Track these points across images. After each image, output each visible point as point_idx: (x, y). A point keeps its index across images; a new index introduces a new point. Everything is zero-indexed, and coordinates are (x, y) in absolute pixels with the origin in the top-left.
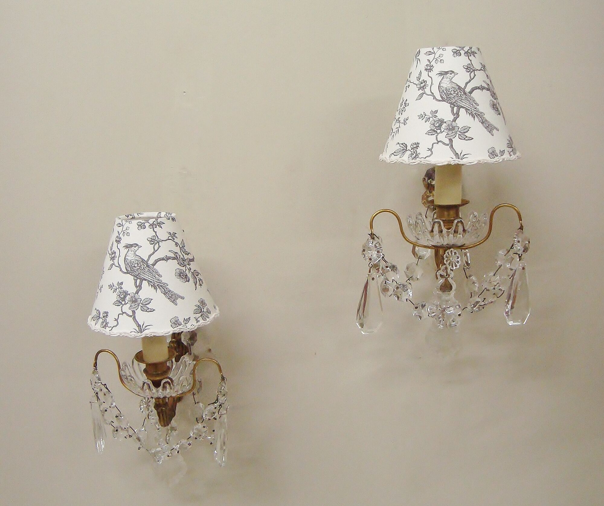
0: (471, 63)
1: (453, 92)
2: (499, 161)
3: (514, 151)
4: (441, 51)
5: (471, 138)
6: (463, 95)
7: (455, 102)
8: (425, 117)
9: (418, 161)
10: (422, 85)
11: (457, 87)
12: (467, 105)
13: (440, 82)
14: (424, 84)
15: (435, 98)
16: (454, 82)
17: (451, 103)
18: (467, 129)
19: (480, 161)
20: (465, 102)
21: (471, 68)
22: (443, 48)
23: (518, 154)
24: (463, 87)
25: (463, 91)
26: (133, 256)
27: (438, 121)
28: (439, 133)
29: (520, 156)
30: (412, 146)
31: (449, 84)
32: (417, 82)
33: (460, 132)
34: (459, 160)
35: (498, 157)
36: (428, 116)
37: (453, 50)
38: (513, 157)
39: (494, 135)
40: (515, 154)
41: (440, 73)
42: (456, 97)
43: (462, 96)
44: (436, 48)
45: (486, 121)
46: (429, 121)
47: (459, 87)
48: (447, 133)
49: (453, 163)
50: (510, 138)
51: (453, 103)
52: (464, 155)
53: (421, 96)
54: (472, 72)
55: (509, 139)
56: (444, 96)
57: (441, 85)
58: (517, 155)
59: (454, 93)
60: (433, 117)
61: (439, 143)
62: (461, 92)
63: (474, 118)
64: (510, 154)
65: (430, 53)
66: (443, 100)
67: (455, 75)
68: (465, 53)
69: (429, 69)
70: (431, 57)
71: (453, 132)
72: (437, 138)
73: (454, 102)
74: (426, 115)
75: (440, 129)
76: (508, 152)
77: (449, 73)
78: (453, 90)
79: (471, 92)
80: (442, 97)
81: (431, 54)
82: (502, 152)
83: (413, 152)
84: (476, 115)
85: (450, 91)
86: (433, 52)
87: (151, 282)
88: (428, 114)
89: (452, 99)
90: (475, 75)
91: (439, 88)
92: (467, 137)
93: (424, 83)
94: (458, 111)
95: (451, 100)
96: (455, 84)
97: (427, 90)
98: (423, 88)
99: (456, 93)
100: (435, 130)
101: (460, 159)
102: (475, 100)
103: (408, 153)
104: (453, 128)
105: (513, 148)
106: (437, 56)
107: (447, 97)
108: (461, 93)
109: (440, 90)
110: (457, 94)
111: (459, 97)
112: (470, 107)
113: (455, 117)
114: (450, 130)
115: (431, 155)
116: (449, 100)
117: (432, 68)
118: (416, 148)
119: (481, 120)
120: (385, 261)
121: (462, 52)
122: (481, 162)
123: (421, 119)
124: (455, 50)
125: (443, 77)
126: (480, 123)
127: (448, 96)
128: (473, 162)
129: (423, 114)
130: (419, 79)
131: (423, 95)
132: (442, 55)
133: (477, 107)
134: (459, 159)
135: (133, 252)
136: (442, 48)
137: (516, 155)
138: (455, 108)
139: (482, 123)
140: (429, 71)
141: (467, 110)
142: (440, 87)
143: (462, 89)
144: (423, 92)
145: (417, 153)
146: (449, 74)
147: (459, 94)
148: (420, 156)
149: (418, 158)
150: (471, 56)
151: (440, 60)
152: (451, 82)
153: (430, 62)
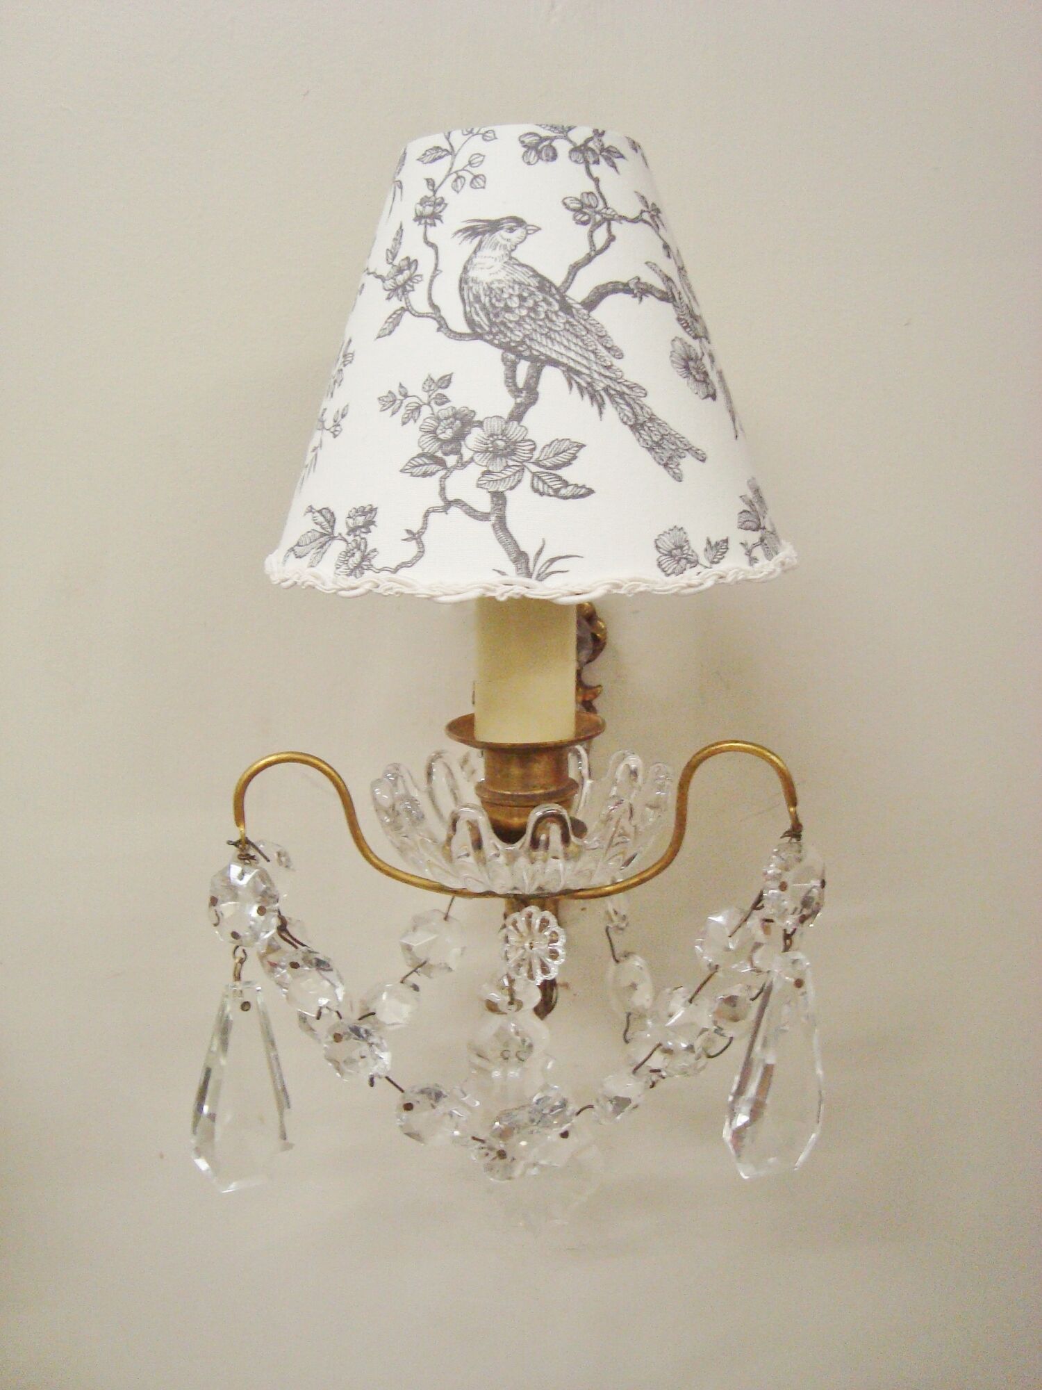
0: (595, 191)
1: (516, 299)
2: (701, 584)
3: (769, 542)
4: (476, 144)
5: (583, 491)
6: (556, 313)
7: (522, 342)
8: (404, 405)
9: (366, 581)
10: (400, 279)
11: (534, 282)
12: (572, 355)
13: (468, 261)
14: (406, 274)
15: (442, 325)
16: (523, 261)
17: (506, 347)
18: (570, 452)
19: (618, 586)
20: (565, 343)
21: (597, 209)
22: (486, 129)
23: (787, 552)
24: (558, 282)
25: (557, 297)
26: (499, 265)
27: (451, 419)
28: (455, 468)
29: (796, 561)
30: (350, 521)
31: (504, 268)
32: (385, 270)
33: (537, 463)
34: (527, 580)
35: (699, 568)
36: (415, 399)
37: (522, 139)
38: (765, 567)
39: (685, 479)
40: (770, 553)
41: (466, 229)
42: (528, 320)
43: (554, 318)
44: (460, 131)
45: (652, 418)
46: (415, 421)
47: (544, 284)
48: (485, 469)
49: (501, 594)
50: (757, 491)
51: (513, 344)
52: (552, 561)
53: (395, 320)
54: (598, 225)
55: (750, 495)
56: (481, 319)
57: (472, 274)
58: (781, 556)
59: (520, 307)
60: (433, 403)
61: (454, 510)
62: (551, 300)
63: (601, 406)
64: (749, 553)
65: (436, 154)
66: (476, 333)
67: (527, 234)
68: (576, 149)
69: (430, 214)
70: (438, 170)
71: (511, 463)
72: (443, 489)
73: (518, 339)
74: (406, 396)
75: (458, 452)
76: (741, 548)
77: (501, 229)
78: (517, 292)
79: (591, 304)
80: (470, 322)
81: (440, 157)
82: (718, 549)
83: (354, 544)
84: (610, 395)
85: (505, 296)
86: (448, 148)
87: (578, 373)
88: (417, 390)
89: (512, 331)
90: (612, 238)
91: (463, 285)
92: (566, 484)
93: (409, 268)
94: (535, 376)
95: (509, 334)
96: (525, 269)
97: (418, 299)
98: (401, 290)
99: (530, 303)
100: (439, 454)
101: (534, 576)
102: (609, 334)
103: (337, 547)
104: (511, 449)
105: (764, 528)
106: (461, 161)
107: (489, 320)
108: (549, 304)
109: (466, 297)
110: (533, 309)
111: (541, 323)
112: (585, 362)
113: (519, 400)
114: (496, 454)
115: (418, 557)
116: (501, 332)
117: (439, 209)
118: (363, 530)
119: (630, 415)
120: (294, 942)
121: (562, 147)
122: (622, 591)
123: (389, 411)
124: (537, 138)
125: (481, 242)
126: (626, 428)
127: (497, 315)
128: (588, 589)
129: (396, 390)
130: (394, 258)
131: (400, 316)
132: (481, 158)
133: (616, 363)
134: (529, 575)
135: (499, 252)
136: (483, 131)
137: (776, 557)
138: (523, 368)
139: (636, 427)
140: (428, 221)
141: (571, 373)
142: (466, 283)
143: (554, 291)
144: (403, 304)
145: (368, 550)
146: (502, 232)
147: (540, 309)
148: (377, 562)
149: (368, 569)
150: (597, 162)
151: (471, 177)
152: (511, 260)
153: (434, 186)
